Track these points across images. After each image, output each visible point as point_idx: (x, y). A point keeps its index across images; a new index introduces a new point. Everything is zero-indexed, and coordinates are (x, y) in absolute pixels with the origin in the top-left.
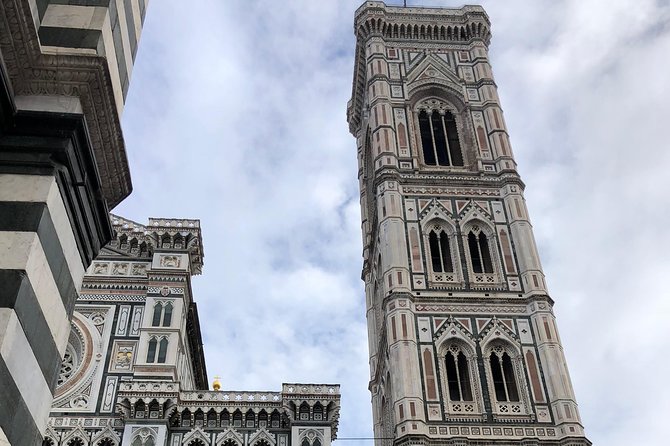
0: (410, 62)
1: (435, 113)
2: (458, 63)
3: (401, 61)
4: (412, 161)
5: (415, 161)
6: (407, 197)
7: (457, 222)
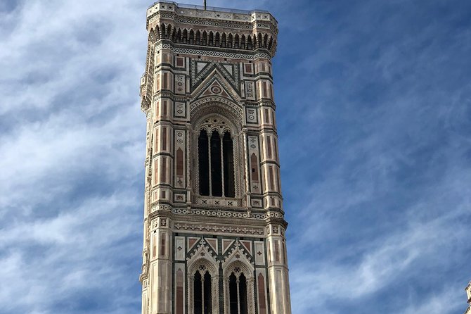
0: (197, 75)
1: (215, 133)
2: (242, 78)
3: (187, 73)
4: (186, 194)
5: (189, 193)
6: (177, 234)
7: (221, 264)
